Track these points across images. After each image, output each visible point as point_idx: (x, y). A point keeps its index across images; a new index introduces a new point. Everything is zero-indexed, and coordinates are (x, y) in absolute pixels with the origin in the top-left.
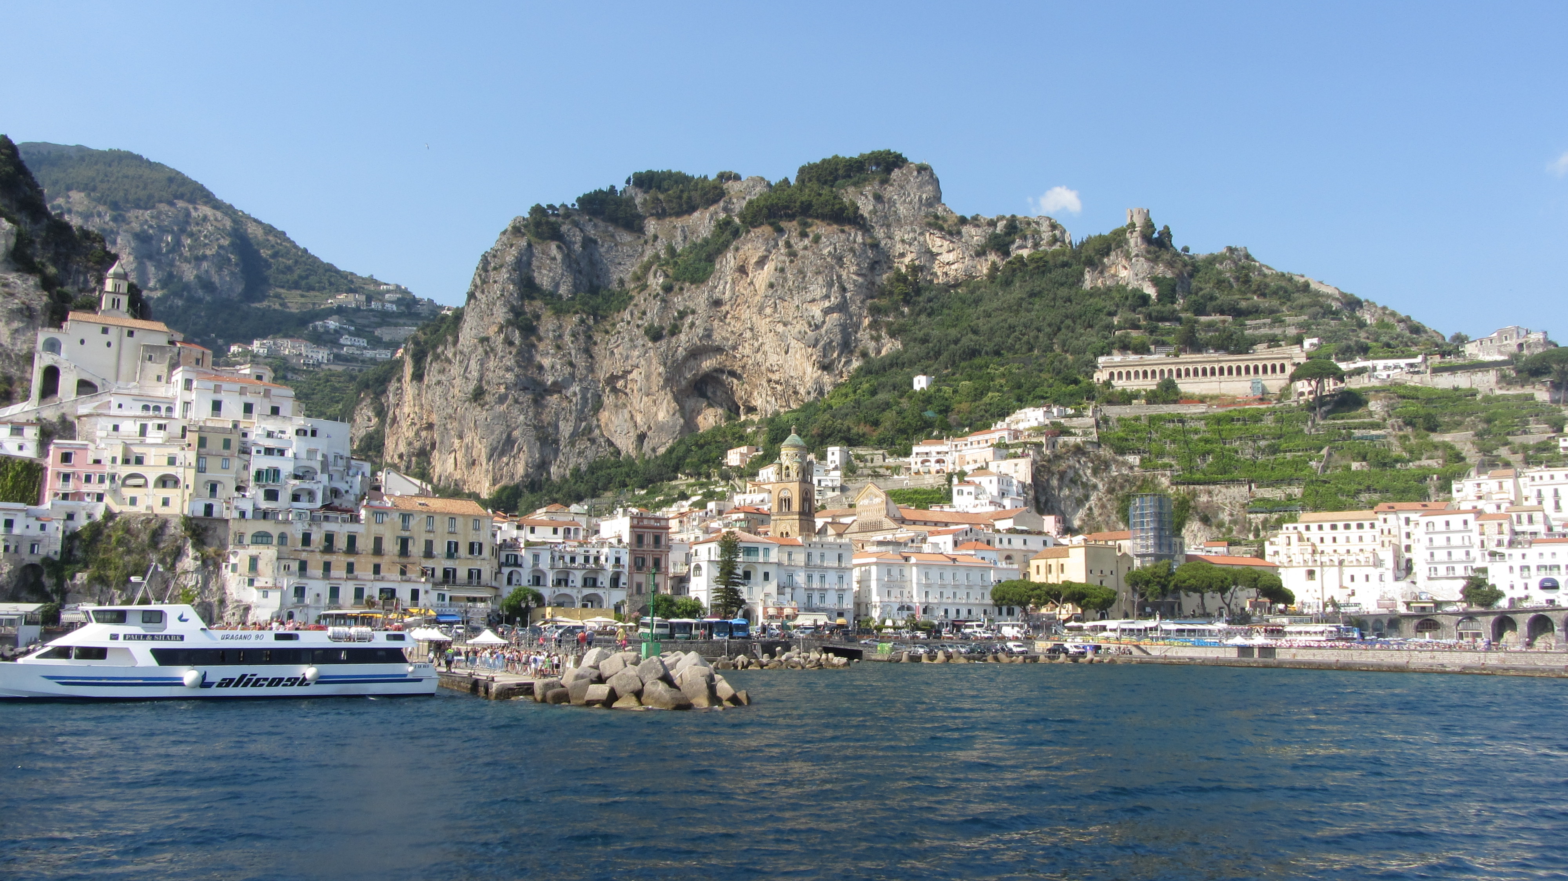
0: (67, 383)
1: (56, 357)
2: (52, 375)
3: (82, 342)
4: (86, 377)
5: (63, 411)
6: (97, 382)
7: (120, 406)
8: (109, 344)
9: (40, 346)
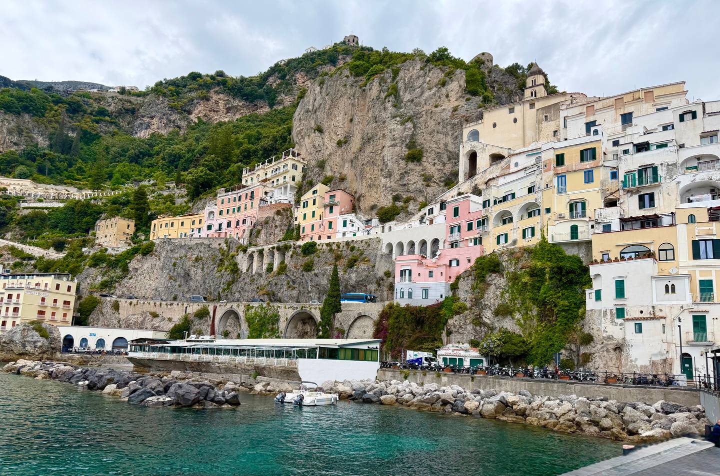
0: (483, 161)
1: (474, 143)
2: (473, 157)
3: (495, 125)
4: (495, 151)
5: (476, 182)
6: (505, 153)
7: (516, 164)
8: (515, 121)
9: (465, 138)
